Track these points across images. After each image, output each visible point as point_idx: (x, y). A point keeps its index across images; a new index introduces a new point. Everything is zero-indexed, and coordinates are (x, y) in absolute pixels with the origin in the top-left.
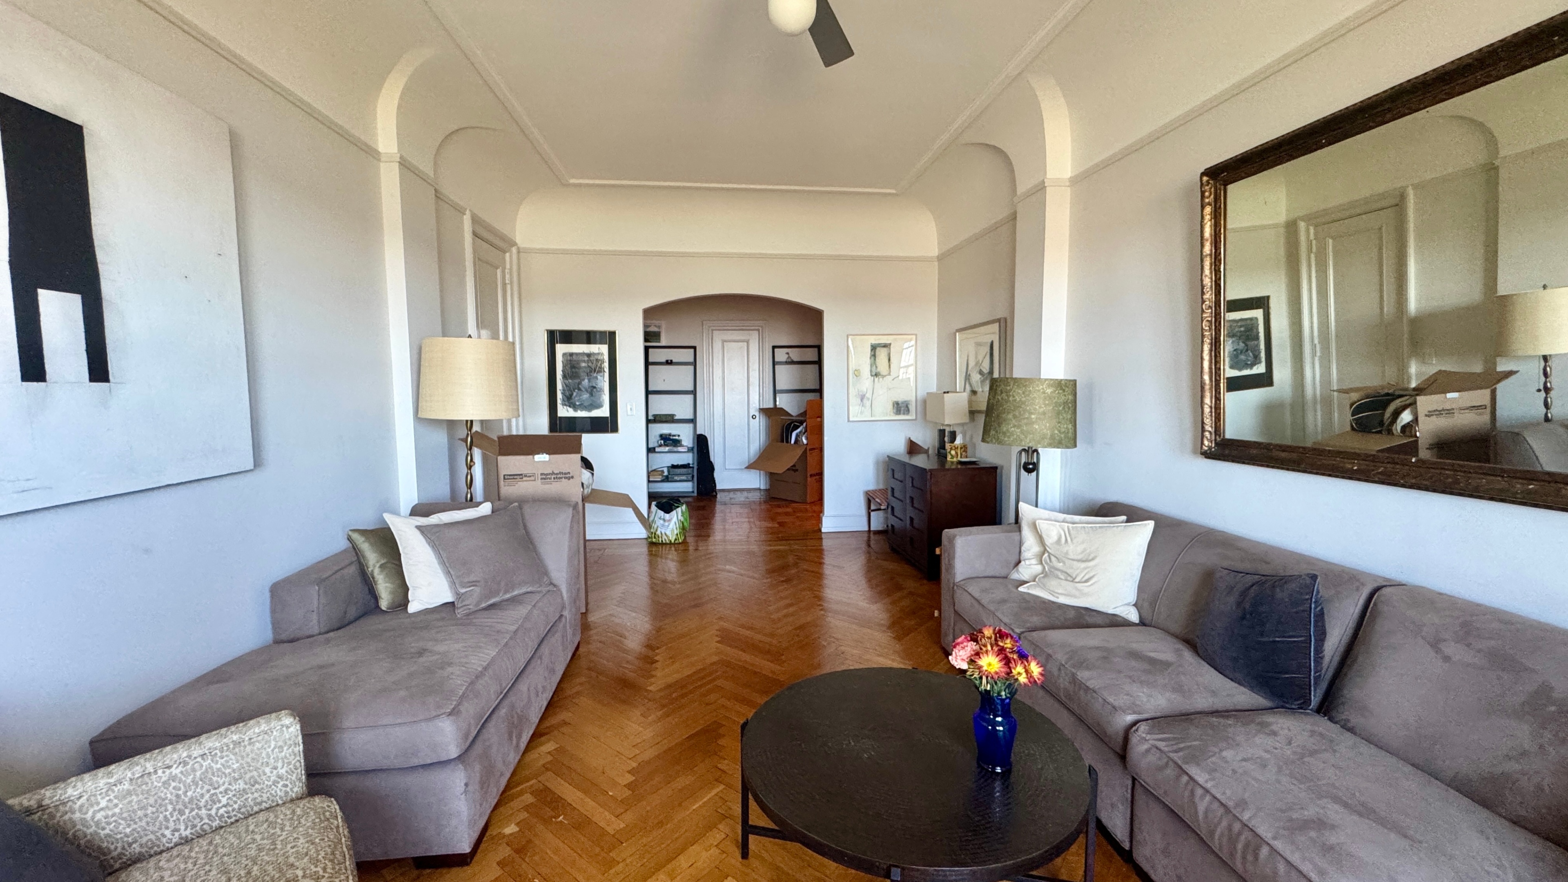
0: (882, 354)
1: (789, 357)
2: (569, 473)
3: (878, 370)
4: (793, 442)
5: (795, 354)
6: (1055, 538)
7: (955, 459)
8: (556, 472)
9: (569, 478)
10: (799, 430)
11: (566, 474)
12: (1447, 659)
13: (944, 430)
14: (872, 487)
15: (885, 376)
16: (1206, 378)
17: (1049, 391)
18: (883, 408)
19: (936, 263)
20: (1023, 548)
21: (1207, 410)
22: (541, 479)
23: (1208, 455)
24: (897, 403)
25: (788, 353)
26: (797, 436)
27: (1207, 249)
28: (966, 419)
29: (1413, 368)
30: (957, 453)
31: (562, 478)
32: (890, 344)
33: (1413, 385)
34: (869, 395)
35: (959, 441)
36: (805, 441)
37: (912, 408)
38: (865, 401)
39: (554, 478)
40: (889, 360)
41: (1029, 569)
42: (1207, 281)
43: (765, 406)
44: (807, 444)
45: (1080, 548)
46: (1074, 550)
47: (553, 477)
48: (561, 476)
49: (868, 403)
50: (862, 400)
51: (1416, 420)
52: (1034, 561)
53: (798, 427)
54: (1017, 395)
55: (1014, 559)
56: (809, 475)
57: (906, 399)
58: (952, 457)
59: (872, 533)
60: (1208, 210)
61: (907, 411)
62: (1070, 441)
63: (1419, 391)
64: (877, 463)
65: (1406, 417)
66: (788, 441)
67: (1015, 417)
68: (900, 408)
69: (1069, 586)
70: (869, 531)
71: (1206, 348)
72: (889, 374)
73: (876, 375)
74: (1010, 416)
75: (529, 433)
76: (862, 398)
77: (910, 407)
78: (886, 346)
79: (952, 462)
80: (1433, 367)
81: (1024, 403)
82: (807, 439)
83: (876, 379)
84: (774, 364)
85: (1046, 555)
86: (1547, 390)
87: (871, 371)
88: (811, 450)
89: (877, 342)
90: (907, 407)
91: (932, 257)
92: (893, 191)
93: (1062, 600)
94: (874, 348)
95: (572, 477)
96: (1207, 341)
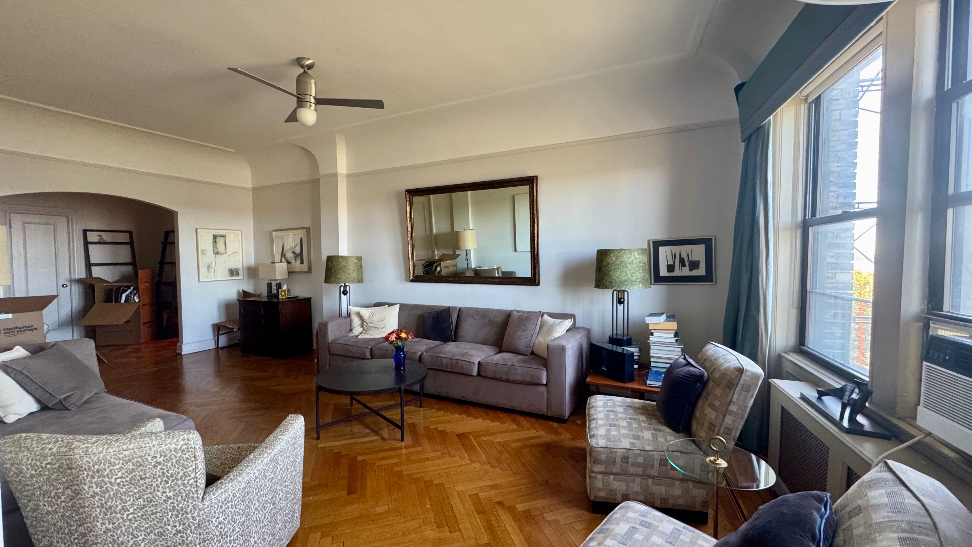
0: (220, 241)
1: (102, 239)
2: (32, 326)
3: (219, 250)
4: (123, 300)
5: (106, 237)
6: (368, 316)
7: (284, 297)
8: (19, 326)
9: (33, 330)
10: (128, 292)
11: (30, 327)
12: (475, 319)
13: (270, 283)
14: (216, 321)
15: (223, 254)
16: (410, 256)
17: (355, 261)
18: (222, 274)
19: (251, 192)
20: (353, 324)
21: (411, 266)
22: (4, 333)
23: (412, 281)
24: (232, 270)
25: (100, 236)
26: (127, 296)
27: (408, 215)
28: (286, 277)
29: (436, 252)
30: (285, 294)
31: (26, 330)
32: (226, 235)
33: (437, 258)
34: (213, 265)
35: (285, 287)
36: (137, 300)
37: (241, 272)
38: (210, 269)
39: (18, 332)
40: (225, 245)
41: (357, 330)
42: (409, 225)
43: (77, 277)
44: (139, 302)
45: (378, 318)
46: (376, 318)
47: (16, 330)
48: (25, 329)
49: (213, 270)
50: (208, 269)
51: (441, 270)
52: (359, 327)
53: (126, 291)
54: (343, 263)
55: (349, 329)
56: (142, 323)
57: (236, 267)
58: (283, 296)
59: (219, 349)
60: (408, 203)
61: (238, 274)
62: (360, 281)
63: (440, 260)
64: (219, 306)
65: (439, 269)
66: (118, 300)
67: (343, 272)
68: (233, 272)
69: (377, 331)
70: (217, 348)
71: (410, 246)
72: (226, 253)
73: (217, 253)
74: (341, 271)
75: (31, 295)
76: (209, 267)
77: (239, 272)
78: (223, 236)
79: (282, 299)
80: (442, 252)
81: (346, 266)
82: (139, 298)
83: (217, 256)
84: (86, 243)
85: (365, 323)
86: (467, 260)
87: (214, 251)
88: (143, 305)
89: (217, 234)
90: (237, 272)
91: (249, 188)
92: (234, 151)
93: (376, 336)
94: (215, 237)
95: (36, 329)
96: (410, 244)
